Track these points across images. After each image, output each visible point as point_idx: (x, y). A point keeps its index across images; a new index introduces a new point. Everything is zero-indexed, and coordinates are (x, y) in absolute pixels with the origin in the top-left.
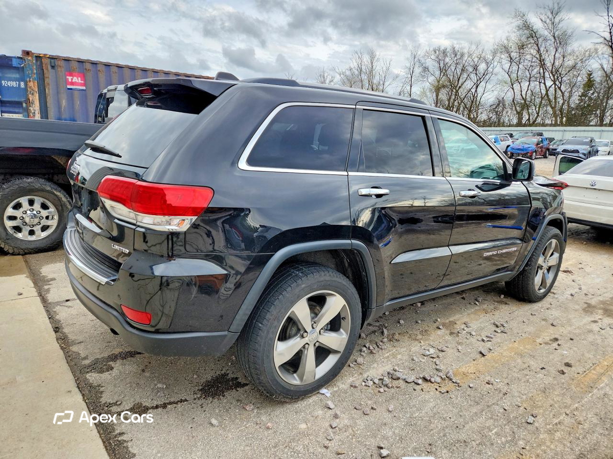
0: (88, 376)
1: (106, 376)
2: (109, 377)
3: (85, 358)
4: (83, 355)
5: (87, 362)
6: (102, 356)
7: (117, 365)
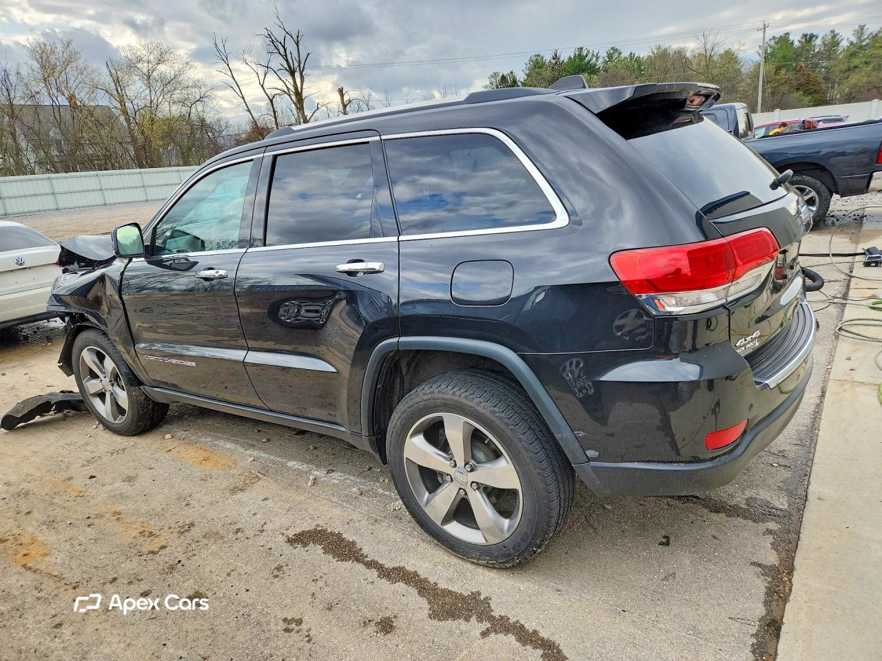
0: (786, 506)
1: (764, 495)
2: (761, 492)
3: (770, 532)
4: (770, 539)
5: (772, 525)
6: (745, 522)
7: (740, 499)
